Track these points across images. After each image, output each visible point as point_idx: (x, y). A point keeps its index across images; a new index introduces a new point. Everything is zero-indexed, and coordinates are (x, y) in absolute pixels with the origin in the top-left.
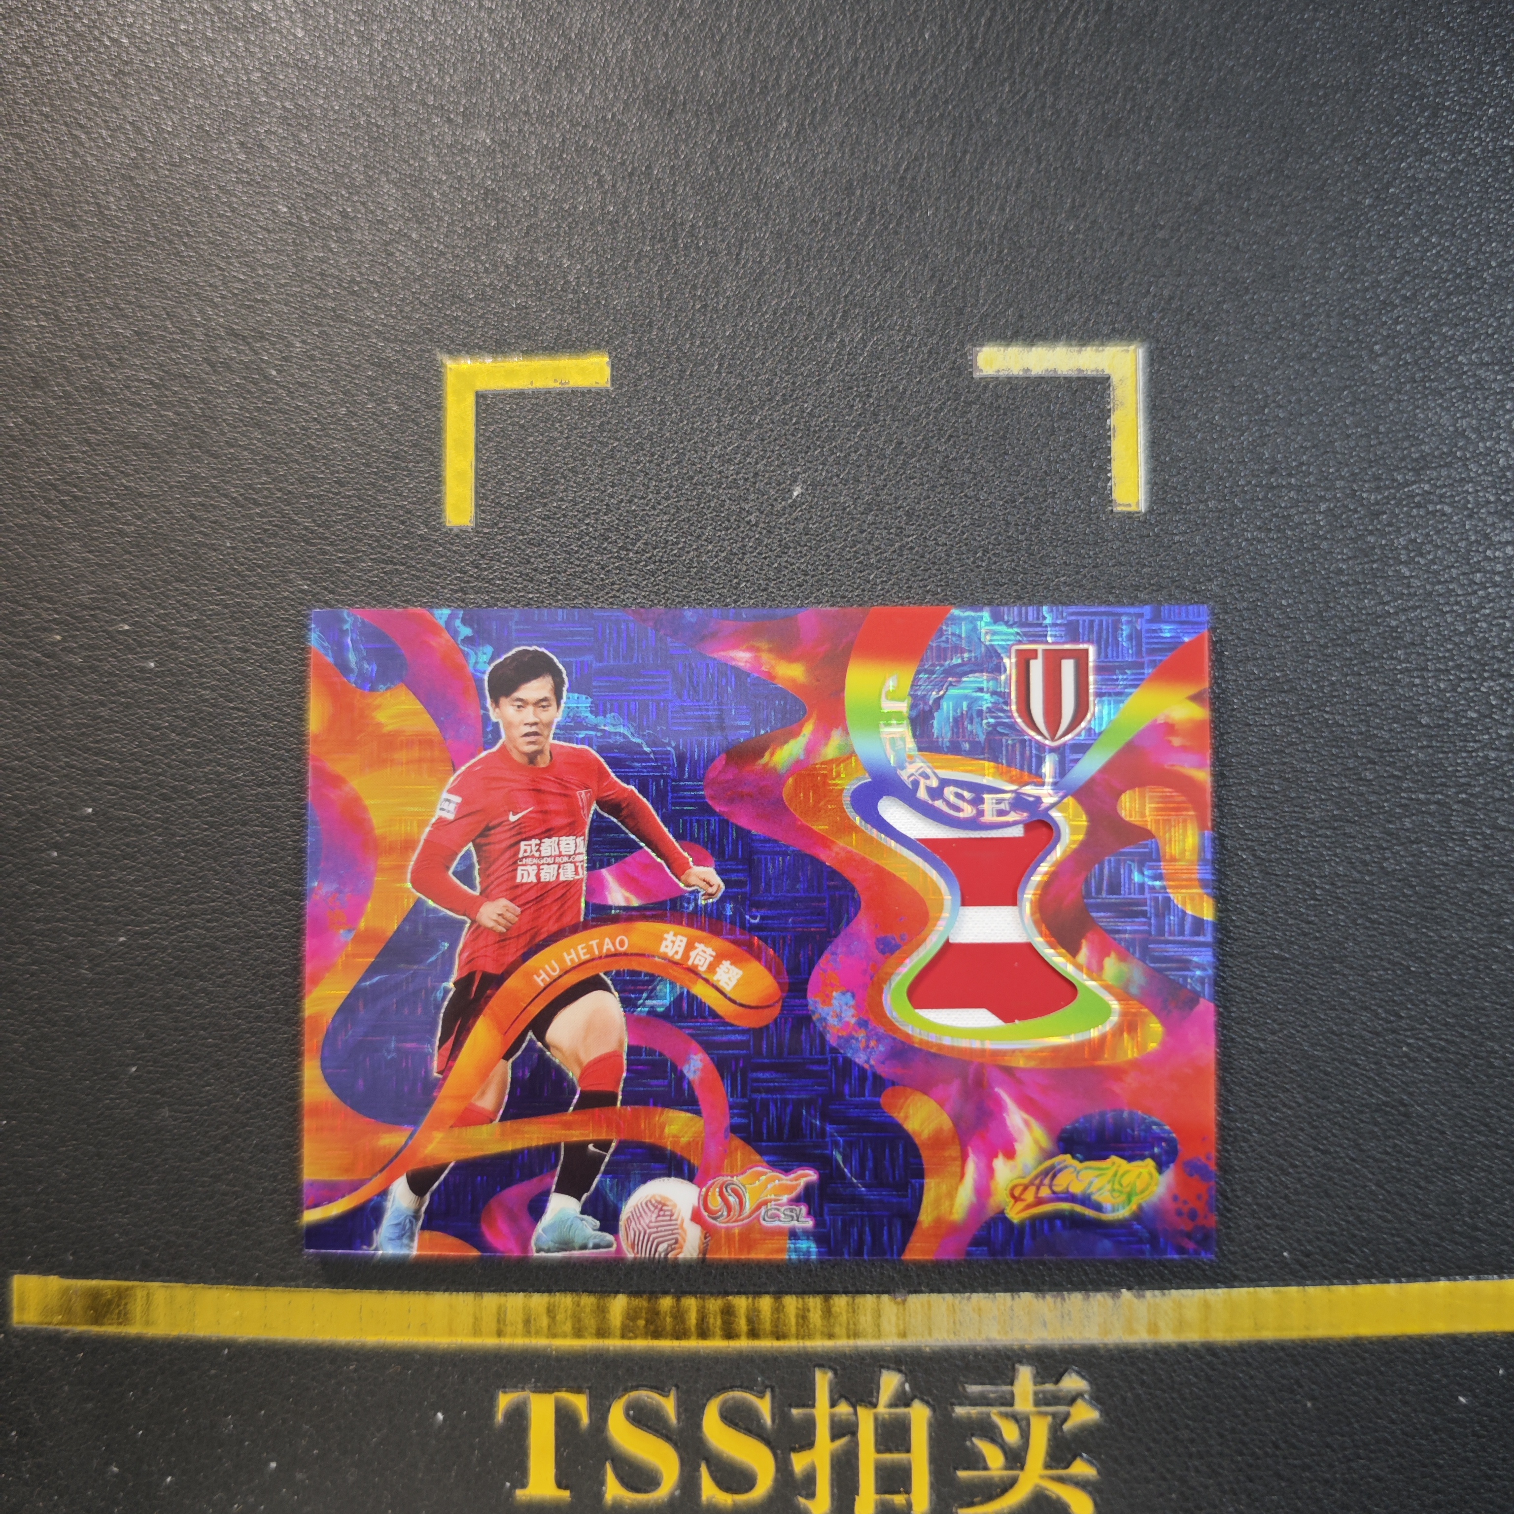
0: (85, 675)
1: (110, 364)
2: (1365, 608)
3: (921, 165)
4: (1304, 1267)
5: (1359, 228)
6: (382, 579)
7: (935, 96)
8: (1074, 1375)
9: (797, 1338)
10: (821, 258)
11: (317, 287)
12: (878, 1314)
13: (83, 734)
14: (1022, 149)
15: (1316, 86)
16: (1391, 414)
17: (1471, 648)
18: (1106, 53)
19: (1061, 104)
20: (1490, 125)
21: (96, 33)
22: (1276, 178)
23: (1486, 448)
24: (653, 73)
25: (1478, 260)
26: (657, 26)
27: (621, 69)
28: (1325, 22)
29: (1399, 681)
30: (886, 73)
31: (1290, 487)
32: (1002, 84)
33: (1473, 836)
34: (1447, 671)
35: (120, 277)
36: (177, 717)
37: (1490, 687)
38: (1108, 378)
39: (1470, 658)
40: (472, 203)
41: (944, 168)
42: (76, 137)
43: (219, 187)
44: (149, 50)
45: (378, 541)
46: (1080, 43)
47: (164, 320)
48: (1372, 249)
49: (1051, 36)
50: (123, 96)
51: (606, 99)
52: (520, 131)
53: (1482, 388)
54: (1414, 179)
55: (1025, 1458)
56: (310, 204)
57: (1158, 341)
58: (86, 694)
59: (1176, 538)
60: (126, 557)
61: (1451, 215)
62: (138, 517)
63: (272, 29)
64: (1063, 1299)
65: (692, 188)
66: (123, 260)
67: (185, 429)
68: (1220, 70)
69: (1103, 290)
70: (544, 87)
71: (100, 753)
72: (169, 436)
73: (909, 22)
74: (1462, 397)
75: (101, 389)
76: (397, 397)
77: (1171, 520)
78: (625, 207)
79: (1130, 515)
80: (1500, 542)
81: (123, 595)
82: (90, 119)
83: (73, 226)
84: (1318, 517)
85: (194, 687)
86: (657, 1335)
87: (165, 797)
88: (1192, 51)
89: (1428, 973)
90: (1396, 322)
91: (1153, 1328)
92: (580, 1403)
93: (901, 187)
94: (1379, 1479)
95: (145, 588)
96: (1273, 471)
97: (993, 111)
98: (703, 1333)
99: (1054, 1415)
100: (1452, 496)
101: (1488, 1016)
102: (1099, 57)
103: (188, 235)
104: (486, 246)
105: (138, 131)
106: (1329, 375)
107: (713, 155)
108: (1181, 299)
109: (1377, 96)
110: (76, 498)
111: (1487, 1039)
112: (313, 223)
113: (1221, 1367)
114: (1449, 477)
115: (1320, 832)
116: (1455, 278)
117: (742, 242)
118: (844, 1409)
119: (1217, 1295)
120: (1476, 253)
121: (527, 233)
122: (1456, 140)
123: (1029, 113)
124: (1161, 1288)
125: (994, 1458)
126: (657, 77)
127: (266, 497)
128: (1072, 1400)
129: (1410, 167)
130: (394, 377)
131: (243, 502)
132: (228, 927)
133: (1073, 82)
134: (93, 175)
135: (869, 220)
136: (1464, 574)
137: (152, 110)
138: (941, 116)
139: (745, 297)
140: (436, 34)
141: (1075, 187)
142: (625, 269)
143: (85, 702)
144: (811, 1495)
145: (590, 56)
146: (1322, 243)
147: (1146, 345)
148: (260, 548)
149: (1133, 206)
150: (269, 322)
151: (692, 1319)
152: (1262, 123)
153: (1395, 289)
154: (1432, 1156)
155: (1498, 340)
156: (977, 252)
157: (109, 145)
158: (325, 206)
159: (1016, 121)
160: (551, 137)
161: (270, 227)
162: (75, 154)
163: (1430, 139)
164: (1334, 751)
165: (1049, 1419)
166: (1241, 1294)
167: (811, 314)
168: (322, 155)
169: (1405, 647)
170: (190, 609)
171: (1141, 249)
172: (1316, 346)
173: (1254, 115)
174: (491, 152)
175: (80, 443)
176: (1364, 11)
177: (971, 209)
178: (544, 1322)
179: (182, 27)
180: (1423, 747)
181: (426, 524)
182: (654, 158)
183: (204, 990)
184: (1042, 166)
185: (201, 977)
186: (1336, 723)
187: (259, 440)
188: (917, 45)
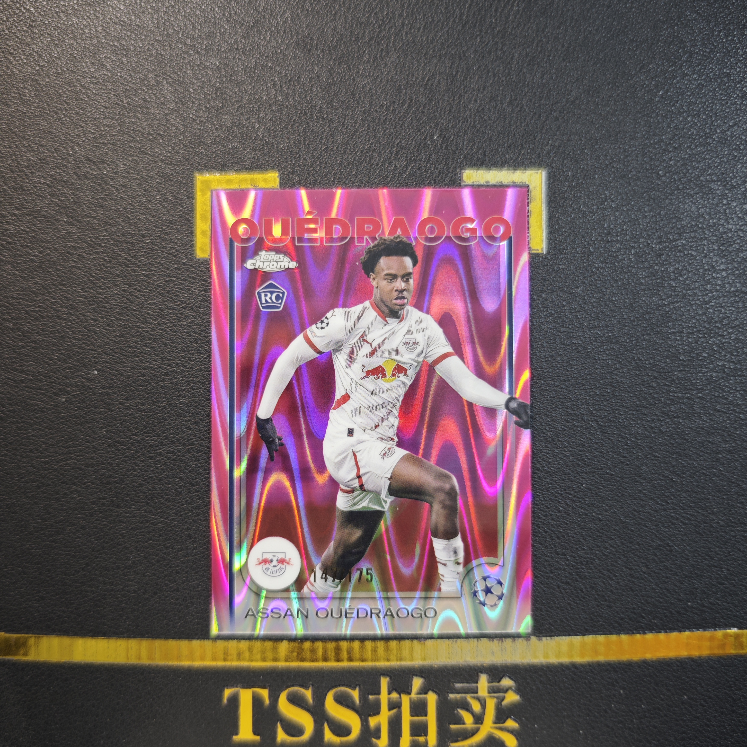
0: (14, 332)
1: (26, 175)
2: (653, 302)
3: (435, 78)
4: (620, 624)
5: (652, 112)
6: (164, 285)
7: (443, 43)
8: (507, 678)
9: (372, 660)
10: (385, 124)
11: (131, 136)
12: (412, 650)
13: (14, 362)
14: (486, 71)
15: (632, 41)
16: (667, 205)
17: (705, 322)
18: (528, 23)
19: (506, 48)
20: (717, 62)
21: (18, 5)
22: (612, 87)
23: (713, 223)
24: (301, 29)
25: (711, 129)
26: (303, 5)
27: (285, 27)
28: (637, 9)
29: (669, 338)
30: (418, 31)
31: (617, 241)
32: (476, 38)
33: (705, 414)
34: (693, 333)
35: (31, 131)
36: (61, 354)
37: (714, 341)
38: (528, 186)
39: (704, 327)
40: (209, 95)
41: (447, 80)
42: (8, 59)
43: (81, 85)
44: (45, 15)
45: (162, 265)
46: (515, 18)
47: (53, 153)
48: (659, 123)
49: (501, 14)
50: (32, 38)
51: (278, 42)
52: (234, 58)
53: (712, 193)
54: (680, 88)
55: (483, 719)
56: (127, 94)
57: (553, 168)
58: (15, 342)
59: (561, 267)
60: (35, 273)
61: (698, 106)
62: (41, 253)
63: (108, 5)
64: (503, 641)
65: (320, 88)
66: (32, 122)
67: (65, 208)
68: (584, 32)
69: (526, 142)
70: (246, 36)
71: (23, 372)
72: (57, 212)
73: (430, 6)
74: (702, 197)
75: (21, 188)
76: (172, 193)
77: (558, 257)
78: (287, 98)
79: (538, 255)
80: (719, 270)
81: (33, 292)
82: (15, 50)
83: (7, 104)
84: (631, 257)
85: (69, 338)
86: (302, 660)
87: (55, 394)
88: (571, 23)
89: (682, 481)
90: (670, 160)
91: (546, 655)
92: (265, 693)
93: (425, 89)
94: (655, 727)
95: (45, 289)
96: (609, 233)
97: (472, 51)
98: (325, 659)
99: (497, 698)
100: (696, 247)
101: (710, 502)
102: (525, 25)
103: (65, 109)
104: (217, 116)
105: (40, 56)
106: (638, 186)
107: (331, 72)
108: (564, 147)
109: (662, 47)
110: (9, 243)
111: (710, 513)
112: (129, 104)
113: (579, 674)
114: (695, 237)
115: (630, 412)
116: (699, 138)
117: (345, 116)
118: (394, 695)
119: (577, 639)
120: (710, 126)
121: (237, 110)
122: (700, 69)
123: (490, 53)
124: (551, 636)
125: (468, 719)
126: (302, 31)
127: (105, 243)
128: (506, 691)
129: (678, 83)
130: (170, 183)
131: (94, 246)
132: (88, 459)
133: (511, 37)
134: (17, 79)
135: (409, 106)
136: (702, 285)
137: (47, 46)
138: (445, 53)
139: (347, 143)
140: (191, 9)
141: (512, 90)
142: (287, 129)
143: (15, 346)
144: (378, 737)
145: (269, 20)
146: (634, 120)
147: (547, 170)
148: (103, 269)
149: (541, 100)
150: (107, 154)
151: (320, 653)
152: (605, 59)
153: (670, 143)
154: (682, 571)
155: (720, 169)
156: (463, 122)
157: (25, 63)
158: (135, 95)
159: (483, 57)
160: (249, 62)
161: (107, 106)
162: (7, 67)
163: (688, 68)
164: (637, 372)
165: (495, 700)
166: (589, 639)
167: (380, 152)
168: (134, 70)
169: (673, 322)
170: (67, 299)
171: (545, 122)
172: (631, 172)
173: (602, 55)
174: (219, 69)
175: (11, 215)
176: (656, 4)
177: (460, 101)
178: (247, 654)
179: (62, 3)
180: (681, 371)
181: (186, 257)
182: (302, 73)
183: (76, 491)
184: (495, 80)
185: (75, 484)
186: (638, 358)
187: (102, 214)
188: (433, 18)
